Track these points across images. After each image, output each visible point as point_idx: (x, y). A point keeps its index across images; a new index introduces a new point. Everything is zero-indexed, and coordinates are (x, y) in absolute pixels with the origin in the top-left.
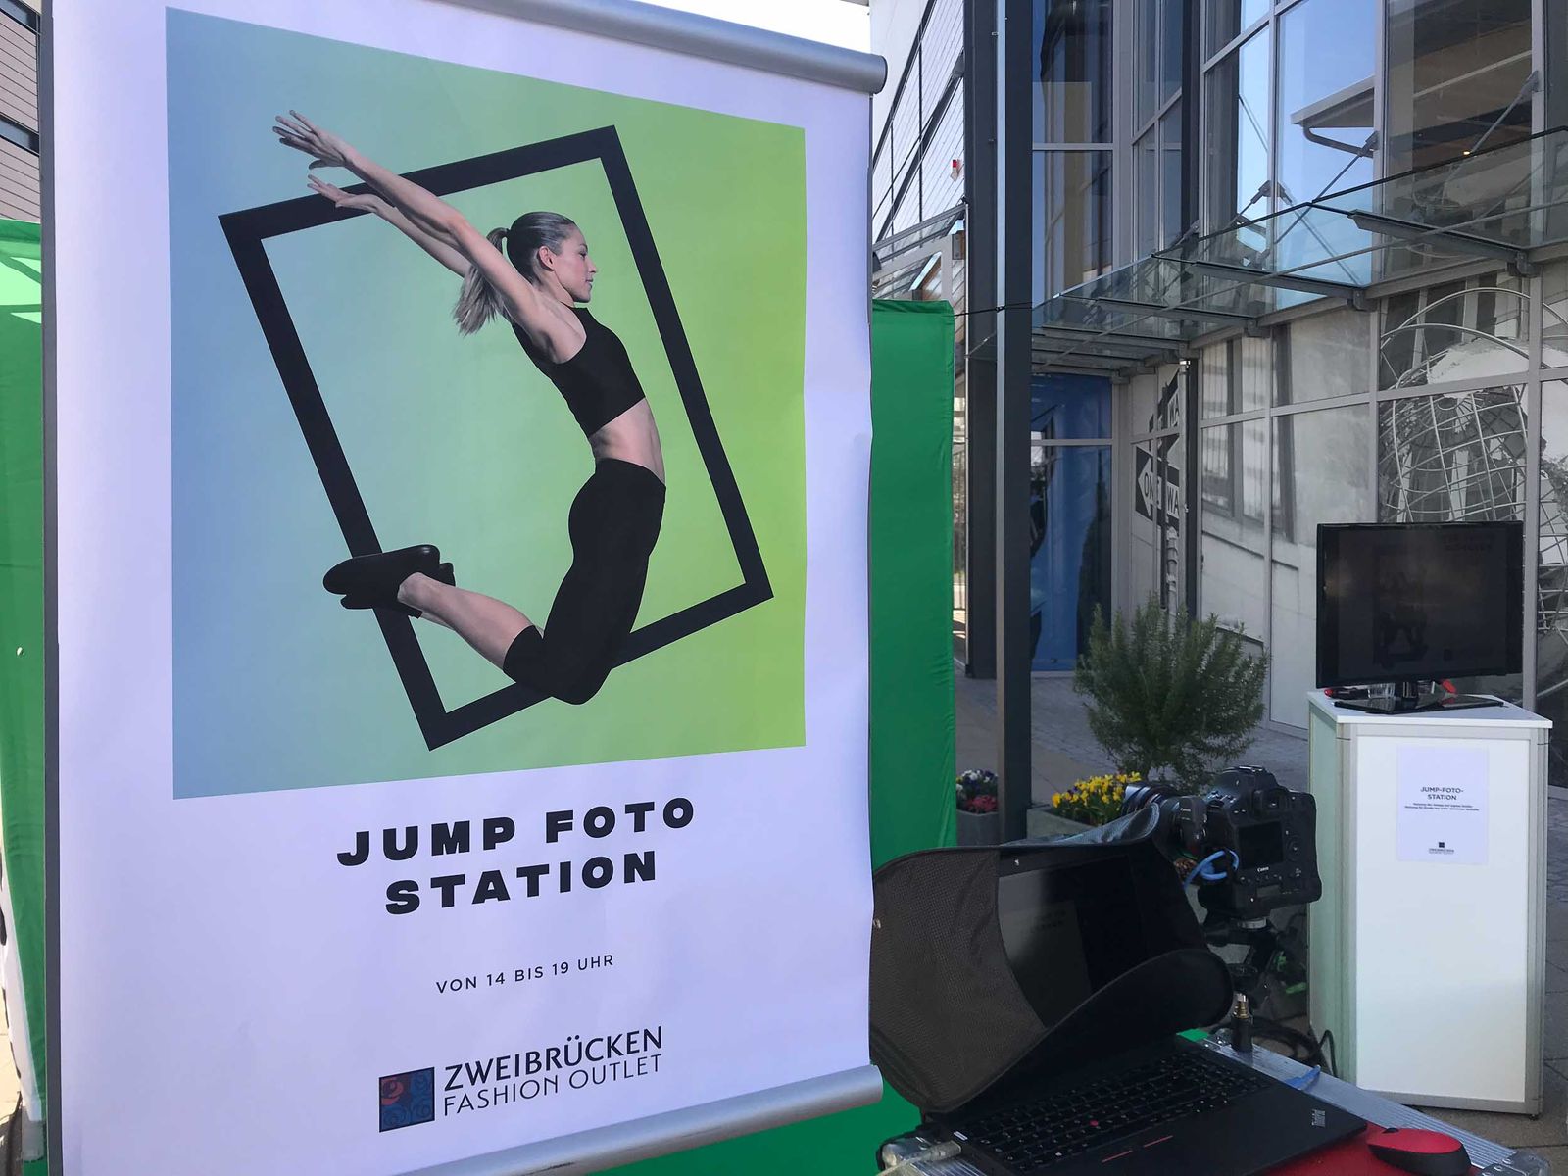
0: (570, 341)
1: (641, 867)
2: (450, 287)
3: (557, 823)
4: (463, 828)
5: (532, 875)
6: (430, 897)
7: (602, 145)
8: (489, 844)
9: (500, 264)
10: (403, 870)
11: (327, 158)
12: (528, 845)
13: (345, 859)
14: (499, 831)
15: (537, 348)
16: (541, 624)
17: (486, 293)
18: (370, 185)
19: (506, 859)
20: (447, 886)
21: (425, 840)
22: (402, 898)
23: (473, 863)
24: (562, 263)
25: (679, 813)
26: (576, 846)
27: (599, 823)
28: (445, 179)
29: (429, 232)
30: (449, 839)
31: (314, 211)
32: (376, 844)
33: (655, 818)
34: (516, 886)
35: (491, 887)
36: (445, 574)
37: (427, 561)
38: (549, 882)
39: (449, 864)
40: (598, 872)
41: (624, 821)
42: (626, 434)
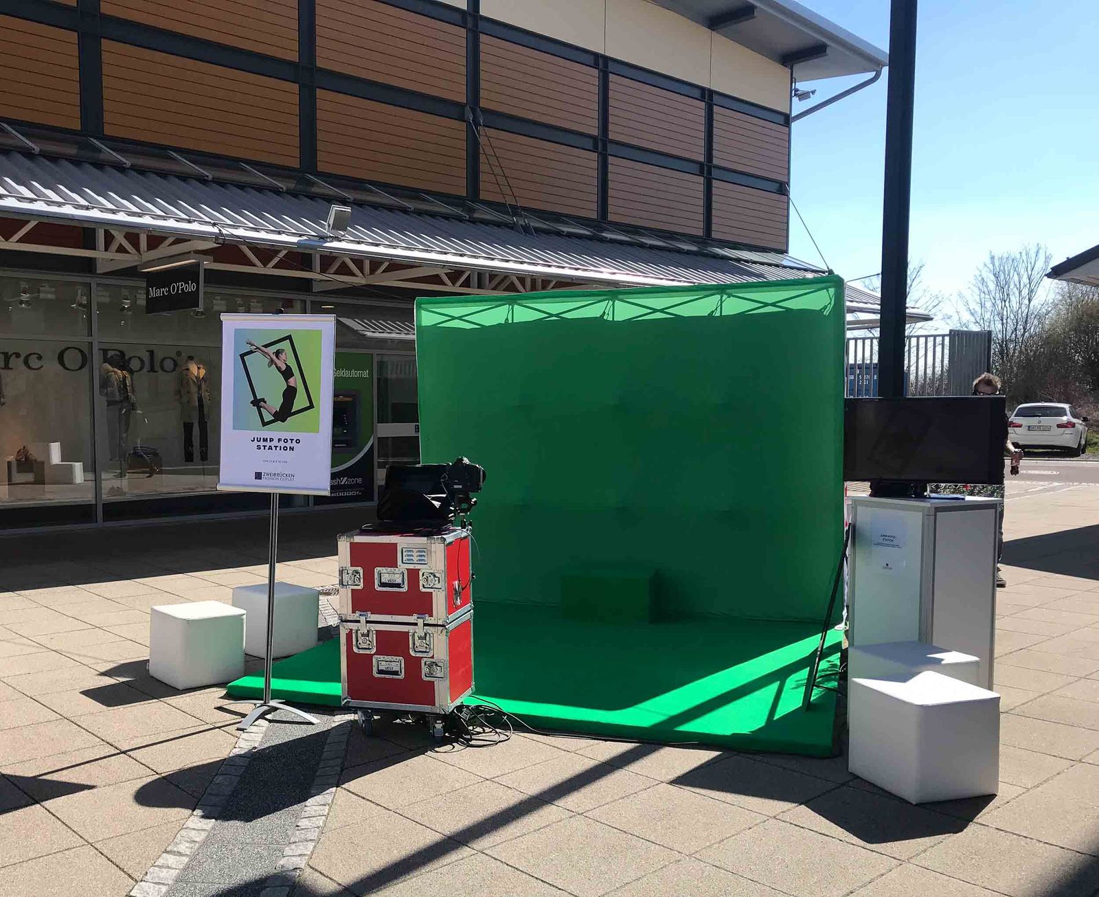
0: (284, 368)
1: (292, 449)
2: (267, 361)
3: (279, 440)
4: (267, 439)
5: (276, 447)
6: (262, 448)
7: (289, 338)
8: (270, 441)
9: (274, 357)
10: (259, 444)
11: (252, 345)
12: (275, 443)
13: (252, 441)
14: (271, 440)
15: (279, 369)
16: (278, 410)
17: (272, 361)
18: (257, 348)
19: (273, 444)
20: (265, 446)
21: (262, 440)
22: (259, 447)
23: (268, 444)
24: (282, 356)
25: (298, 441)
26: (282, 444)
27: (286, 441)
28: (266, 346)
29: (265, 353)
30: (265, 440)
31: (251, 352)
32: (256, 439)
33: (294, 441)
34: (274, 448)
35: (270, 448)
36: (265, 402)
37: (263, 400)
38: (278, 448)
39: (265, 444)
40: (285, 449)
41: (290, 441)
42: (292, 381)
